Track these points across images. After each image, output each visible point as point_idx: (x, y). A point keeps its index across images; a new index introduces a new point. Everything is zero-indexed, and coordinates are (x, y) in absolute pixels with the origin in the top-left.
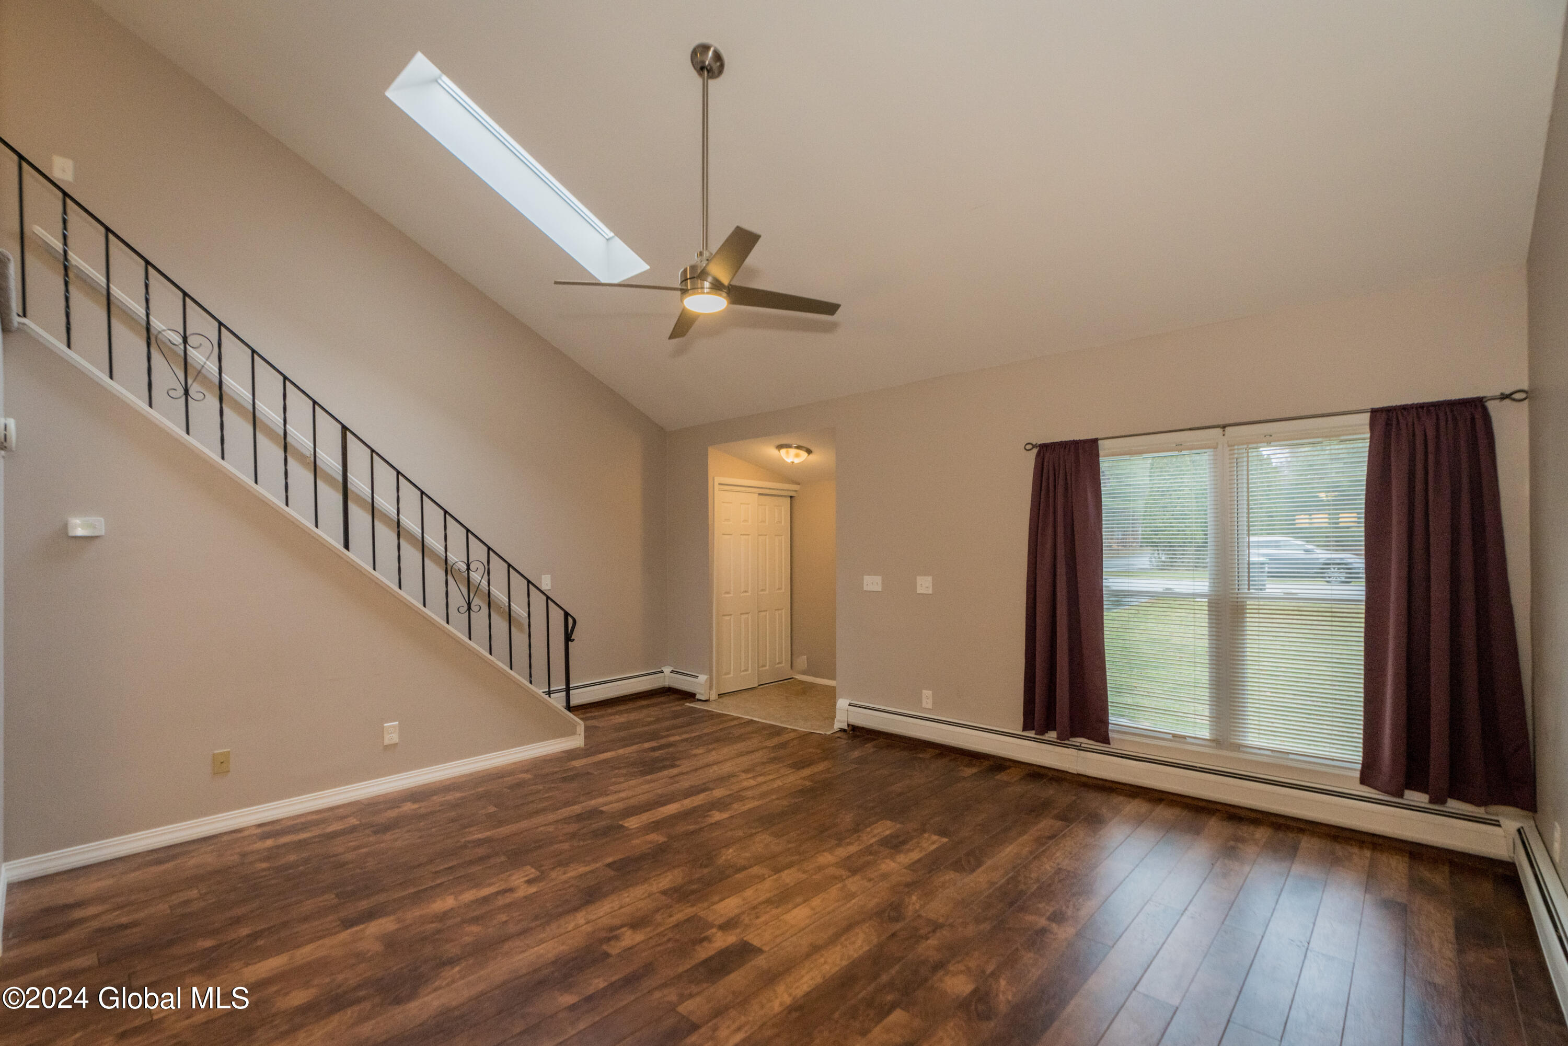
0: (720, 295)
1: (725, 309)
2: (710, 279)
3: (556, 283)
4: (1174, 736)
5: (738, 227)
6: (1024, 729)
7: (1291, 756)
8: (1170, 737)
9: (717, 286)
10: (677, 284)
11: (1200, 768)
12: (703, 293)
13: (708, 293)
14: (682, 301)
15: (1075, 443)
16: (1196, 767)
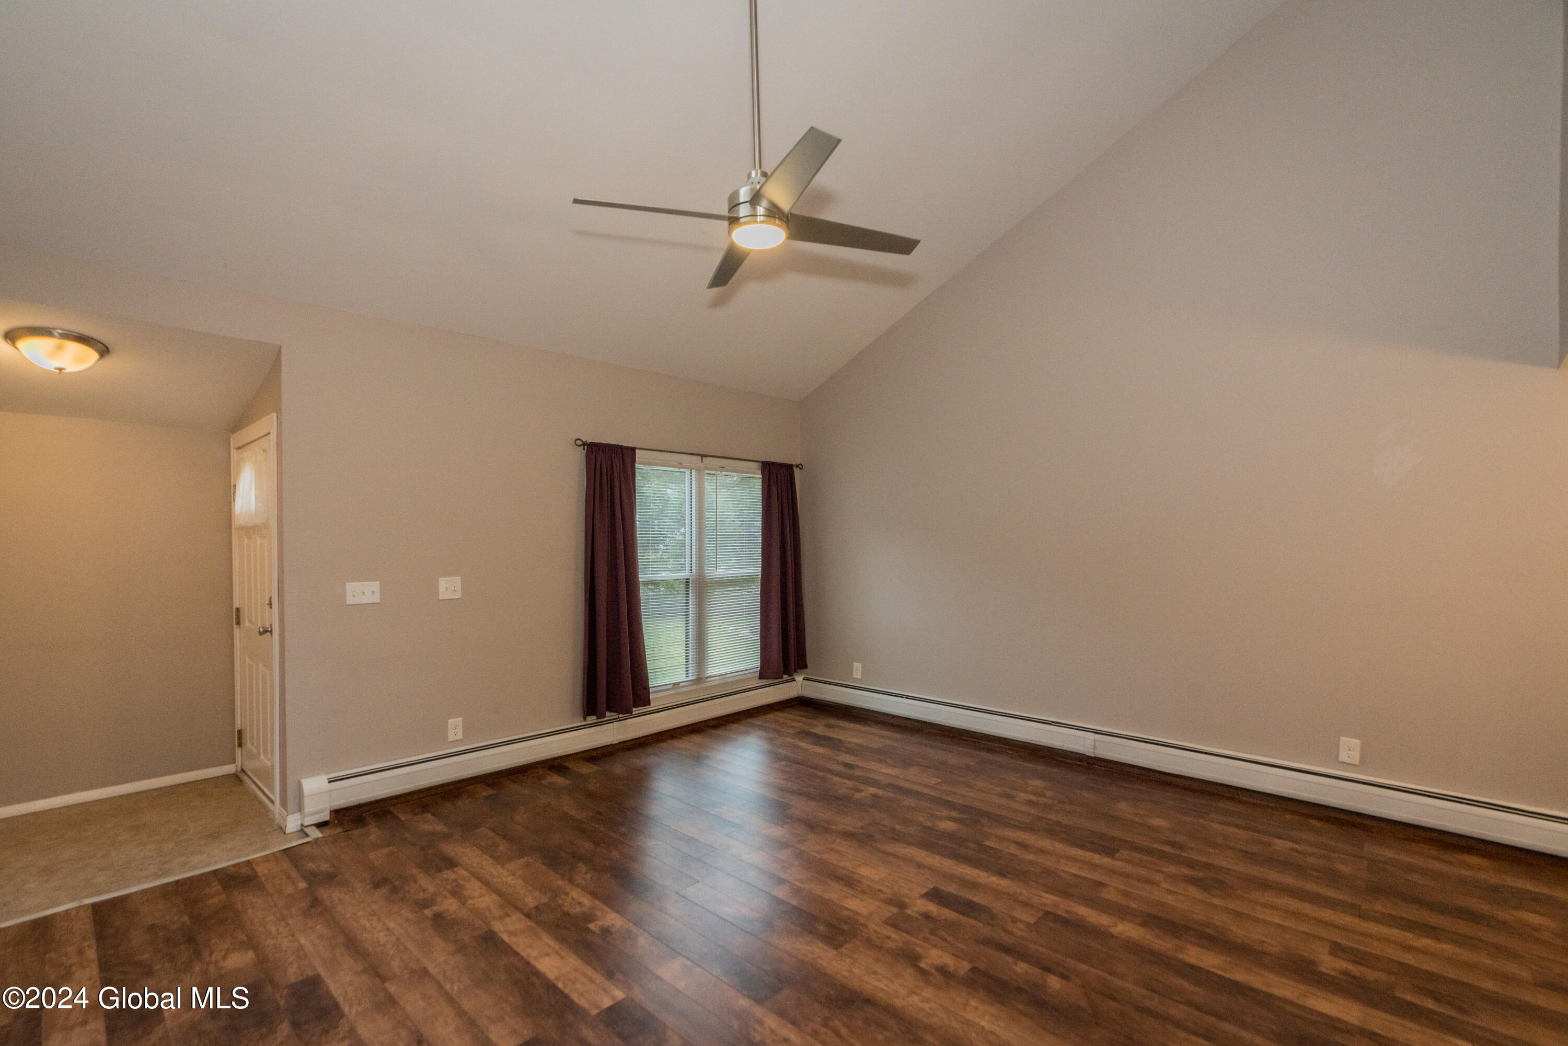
0: (774, 224)
1: (782, 243)
2: (764, 203)
3: (576, 201)
4: (674, 684)
5: (812, 128)
6: (585, 719)
7: (727, 676)
8: (670, 686)
9: (774, 213)
10: (725, 212)
11: (691, 701)
12: (756, 222)
13: (761, 222)
14: (730, 232)
15: (621, 447)
16: (689, 702)
